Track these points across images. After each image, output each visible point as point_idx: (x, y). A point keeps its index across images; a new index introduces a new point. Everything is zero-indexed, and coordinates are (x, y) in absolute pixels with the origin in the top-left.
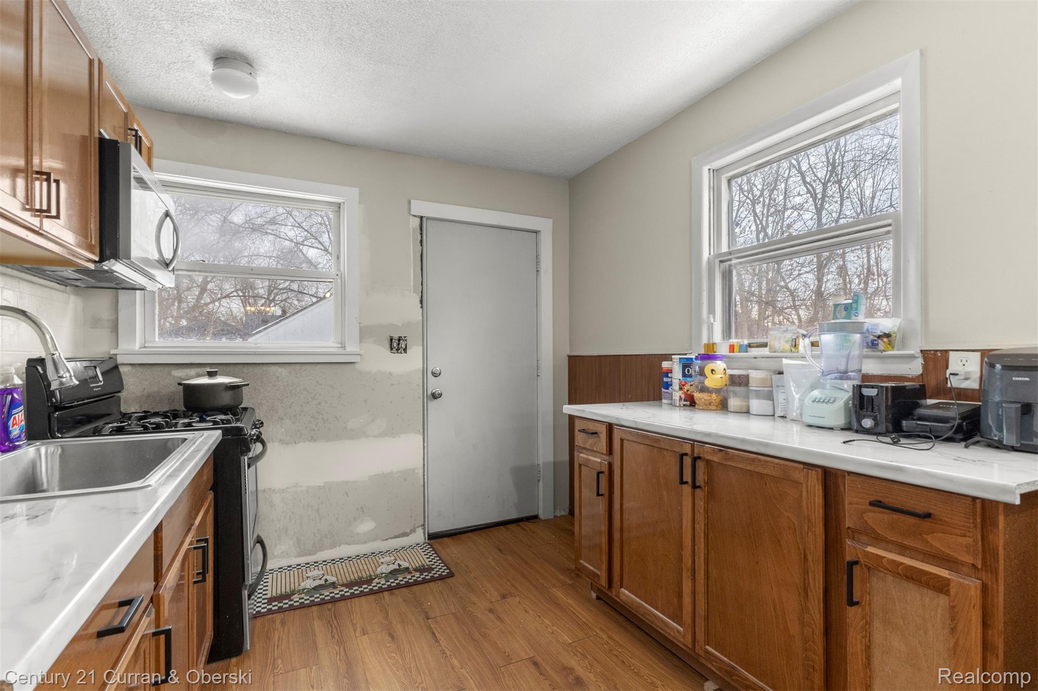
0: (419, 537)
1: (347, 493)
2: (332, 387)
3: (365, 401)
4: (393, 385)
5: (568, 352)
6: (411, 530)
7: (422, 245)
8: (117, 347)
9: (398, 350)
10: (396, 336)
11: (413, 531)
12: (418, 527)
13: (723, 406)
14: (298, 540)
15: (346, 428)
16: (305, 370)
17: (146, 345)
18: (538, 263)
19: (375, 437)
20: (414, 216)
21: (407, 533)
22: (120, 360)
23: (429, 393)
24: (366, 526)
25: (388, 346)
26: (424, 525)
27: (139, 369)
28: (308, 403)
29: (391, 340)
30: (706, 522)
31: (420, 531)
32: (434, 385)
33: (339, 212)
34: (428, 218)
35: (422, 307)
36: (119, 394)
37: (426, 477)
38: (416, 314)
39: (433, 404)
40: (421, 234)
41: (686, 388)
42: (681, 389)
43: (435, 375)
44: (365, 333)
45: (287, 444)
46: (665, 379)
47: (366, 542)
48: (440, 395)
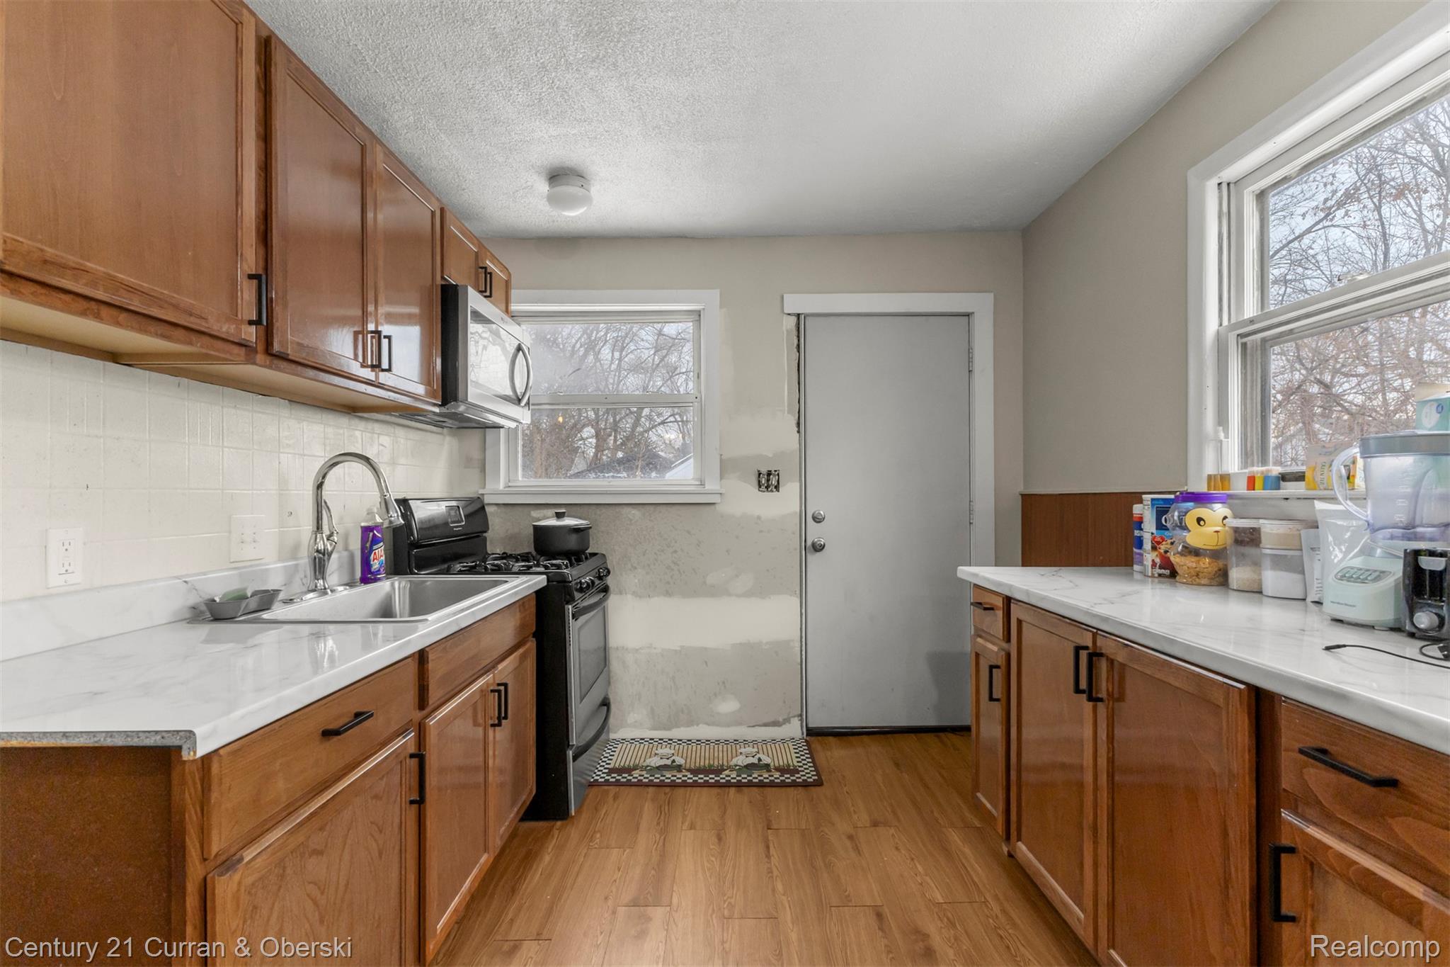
0: (794, 729)
1: (706, 663)
2: (689, 532)
3: (727, 551)
4: (761, 531)
5: (1021, 489)
6: (784, 720)
7: (799, 352)
8: (484, 488)
9: (767, 487)
10: (764, 471)
11: (787, 721)
12: (794, 717)
13: (1221, 580)
14: (652, 710)
15: (705, 583)
16: (660, 512)
17: (510, 484)
18: (970, 360)
19: (738, 596)
20: (789, 314)
21: (779, 722)
22: (487, 500)
23: (809, 543)
24: (728, 706)
25: (756, 483)
26: (801, 715)
27: (503, 509)
28: (663, 551)
29: (760, 474)
30: (1111, 755)
31: (796, 723)
32: (815, 533)
33: (699, 320)
34: (806, 316)
35: (799, 432)
36: (484, 534)
37: (804, 653)
38: (790, 440)
39: (814, 559)
40: (798, 337)
41: (1163, 547)
42: (1154, 548)
43: (817, 519)
44: (726, 467)
45: (640, 597)
46: (1137, 533)
47: (728, 726)
48: (822, 547)
